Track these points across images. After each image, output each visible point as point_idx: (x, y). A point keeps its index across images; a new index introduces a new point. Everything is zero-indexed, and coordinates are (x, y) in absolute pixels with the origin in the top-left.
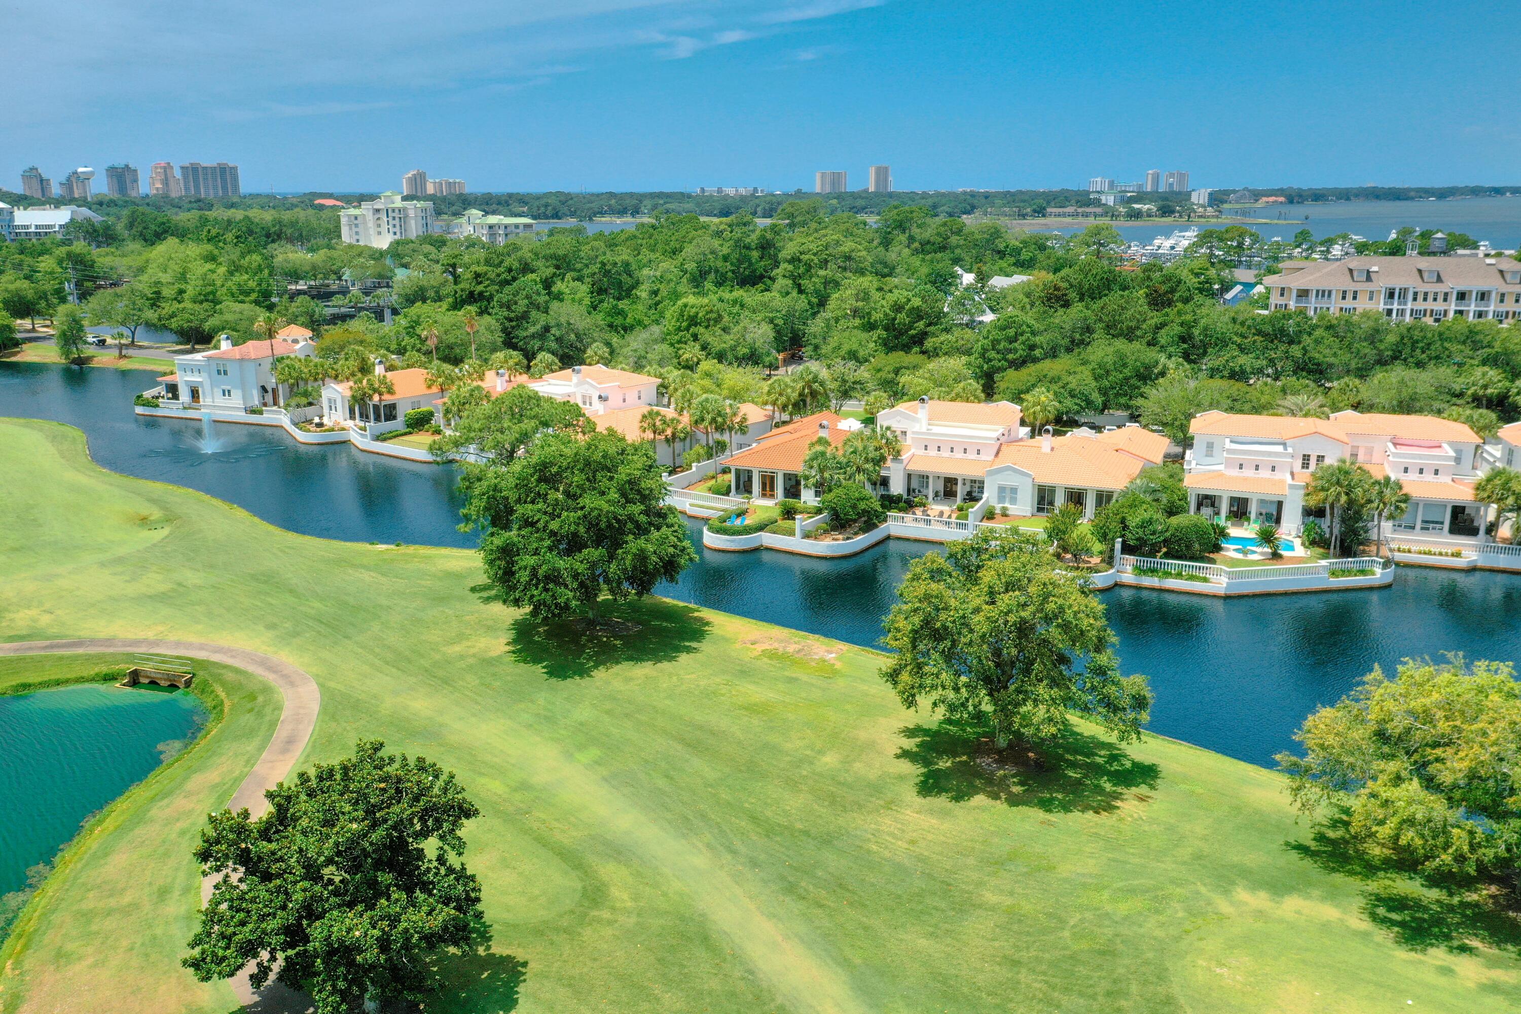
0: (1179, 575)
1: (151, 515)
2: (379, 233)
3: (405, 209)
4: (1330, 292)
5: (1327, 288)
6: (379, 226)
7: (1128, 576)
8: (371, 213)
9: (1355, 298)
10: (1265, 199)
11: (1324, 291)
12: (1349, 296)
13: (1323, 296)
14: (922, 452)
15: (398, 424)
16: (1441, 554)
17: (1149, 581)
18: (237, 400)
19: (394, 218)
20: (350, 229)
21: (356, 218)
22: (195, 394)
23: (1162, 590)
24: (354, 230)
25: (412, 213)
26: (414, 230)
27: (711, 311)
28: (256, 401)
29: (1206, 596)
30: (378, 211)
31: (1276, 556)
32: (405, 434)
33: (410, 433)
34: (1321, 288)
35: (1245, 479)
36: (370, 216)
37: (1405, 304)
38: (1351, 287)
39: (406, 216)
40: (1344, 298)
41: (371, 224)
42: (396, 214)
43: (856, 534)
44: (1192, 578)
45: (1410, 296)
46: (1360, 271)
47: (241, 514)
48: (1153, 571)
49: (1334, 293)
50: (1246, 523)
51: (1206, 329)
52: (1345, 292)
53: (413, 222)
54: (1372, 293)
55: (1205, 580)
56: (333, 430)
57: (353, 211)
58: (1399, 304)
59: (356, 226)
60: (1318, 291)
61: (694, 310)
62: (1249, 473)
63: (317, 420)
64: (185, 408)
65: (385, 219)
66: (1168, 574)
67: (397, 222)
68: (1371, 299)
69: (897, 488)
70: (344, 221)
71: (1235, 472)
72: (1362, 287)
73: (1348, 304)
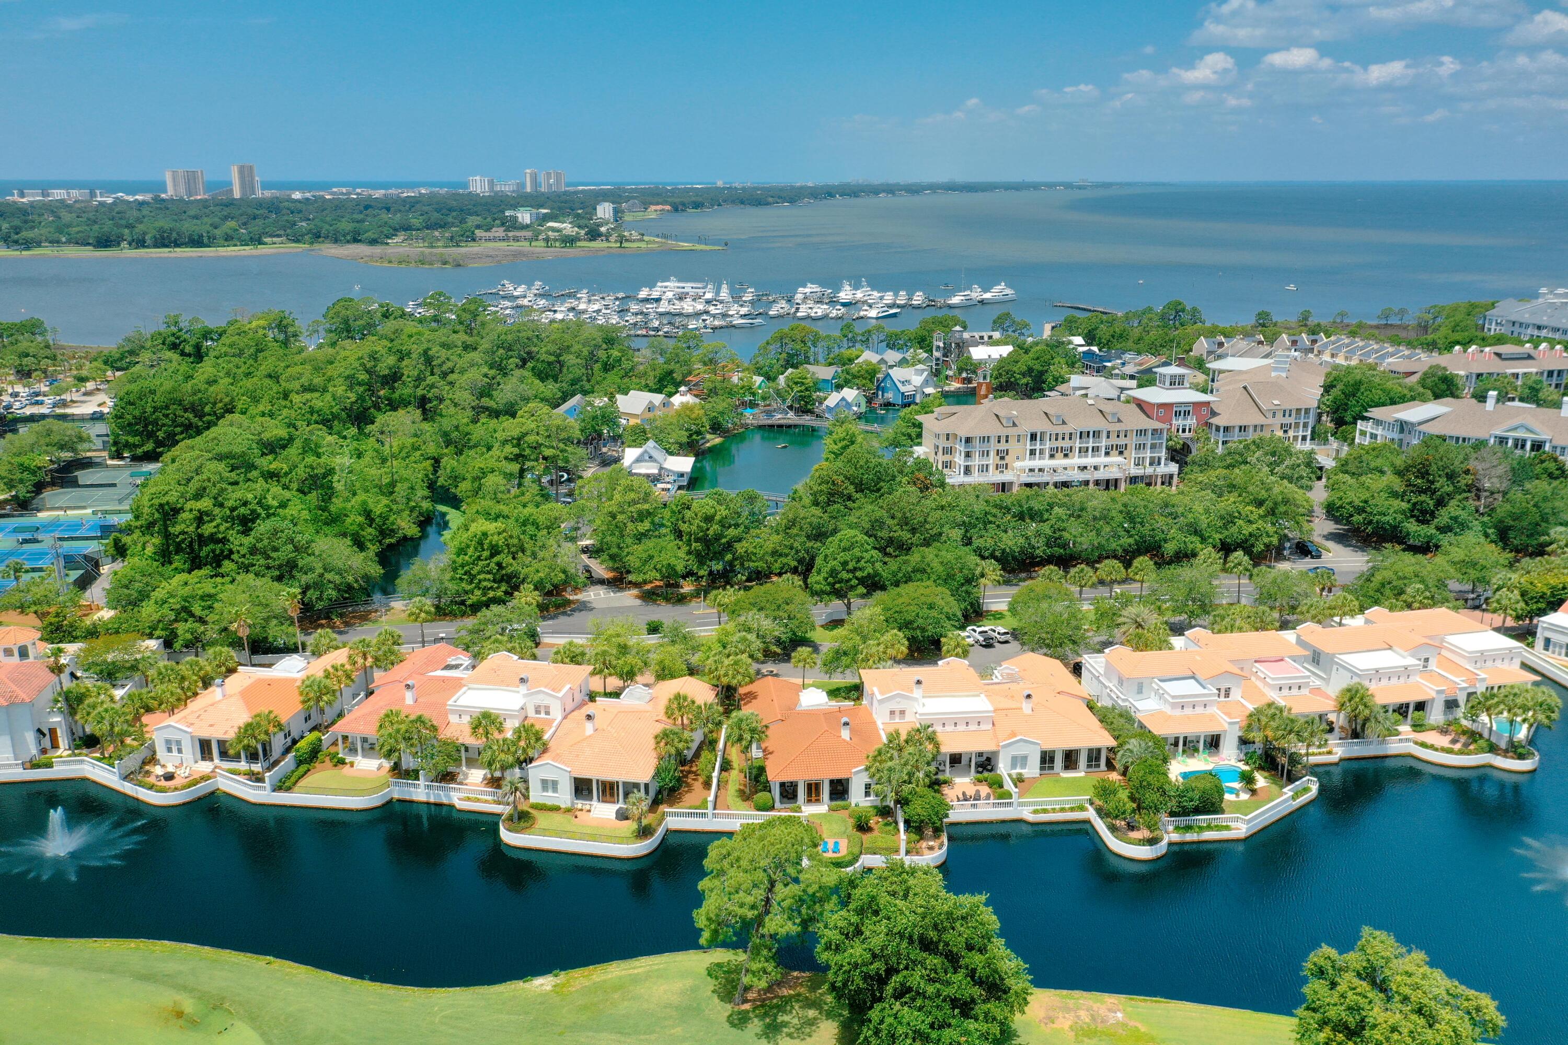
0: (1209, 828)
4: (988, 438)
7: (1175, 837)
9: (1007, 441)
10: (653, 208)
11: (983, 438)
12: (1003, 440)
13: (984, 441)
15: (290, 762)
16: (1320, 754)
17: (1190, 837)
23: (1199, 842)
27: (511, 537)
28: (32, 749)
31: (1253, 791)
32: (306, 773)
33: (309, 770)
34: (981, 435)
37: (1045, 444)
38: (1003, 432)
40: (999, 442)
44: (1219, 828)
45: (1048, 437)
48: (1188, 828)
49: (992, 440)
50: (1198, 755)
52: (1000, 438)
54: (1019, 436)
55: (1227, 828)
56: (192, 784)
58: (1040, 445)
60: (978, 438)
61: (495, 538)
62: (1188, 711)
66: (1200, 829)
68: (1019, 441)
71: (1178, 712)
72: (1012, 432)
73: (1003, 446)
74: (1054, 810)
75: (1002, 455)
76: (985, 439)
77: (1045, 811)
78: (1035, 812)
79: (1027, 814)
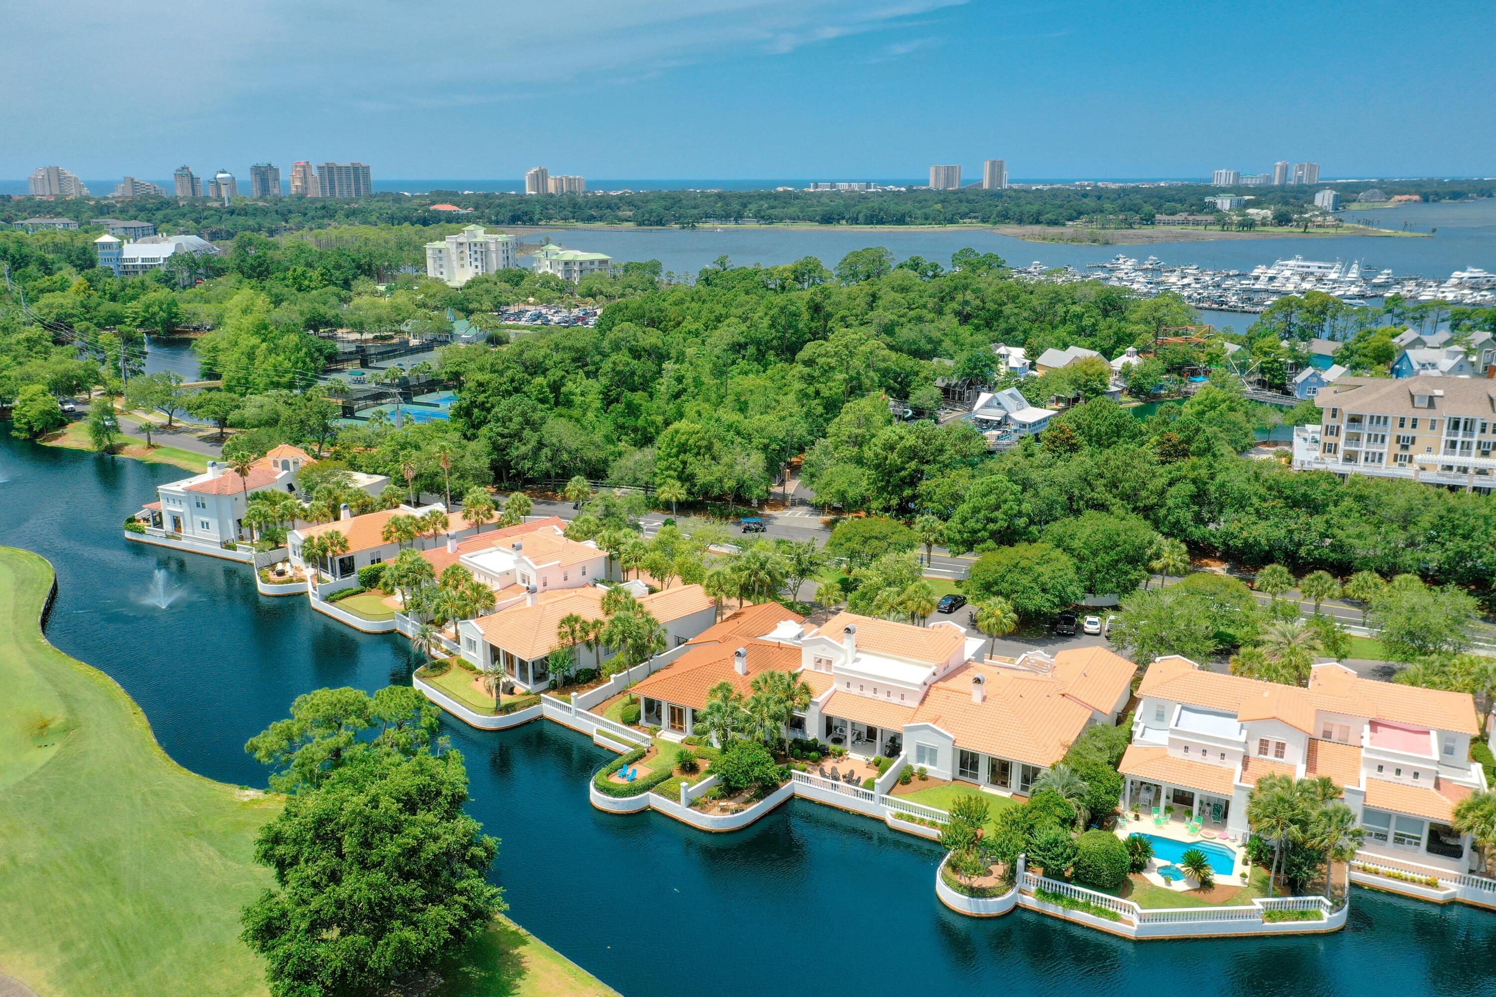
0: (1086, 907)
1: (53, 719)
2: (462, 266)
3: (486, 243)
4: (1386, 418)
5: (1383, 415)
6: (462, 259)
7: (1030, 901)
8: (454, 246)
9: (1414, 426)
10: (1397, 198)
11: (1379, 418)
12: (1408, 424)
13: (1378, 422)
14: (843, 688)
15: (352, 581)
16: (1413, 881)
17: (1053, 909)
18: (214, 535)
19: (476, 252)
20: (435, 262)
21: (440, 251)
22: (176, 522)
23: (1065, 921)
24: (439, 262)
25: (493, 247)
26: (496, 263)
27: (703, 439)
28: (232, 534)
29: (1115, 936)
30: (461, 244)
31: (1206, 885)
32: (357, 593)
33: (362, 591)
34: (1376, 414)
35: (1191, 765)
36: (453, 249)
37: (1472, 436)
38: (1409, 413)
39: (488, 250)
40: (1402, 425)
41: (454, 257)
42: (478, 249)
43: (748, 802)
44: (1100, 912)
45: (1478, 427)
46: (1422, 397)
47: (140, 722)
48: (1057, 897)
49: (1390, 421)
50: (1187, 819)
51: (1223, 485)
52: (1402, 420)
53: (494, 255)
54: (1434, 421)
55: (1115, 917)
56: (291, 581)
57: (438, 244)
58: (1465, 435)
59: (441, 259)
60: (1372, 417)
61: (684, 437)
62: (1195, 756)
63: (280, 567)
64: (168, 537)
65: (468, 252)
66: (1073, 904)
67: (478, 256)
68: (1433, 428)
69: (813, 731)
70: (429, 253)
71: (1178, 754)
72: (1424, 415)
73: (1407, 431)
74: (922, 822)
75: (1405, 443)
76: (1378, 420)
77: (912, 819)
78: (900, 816)
79: (888, 815)
